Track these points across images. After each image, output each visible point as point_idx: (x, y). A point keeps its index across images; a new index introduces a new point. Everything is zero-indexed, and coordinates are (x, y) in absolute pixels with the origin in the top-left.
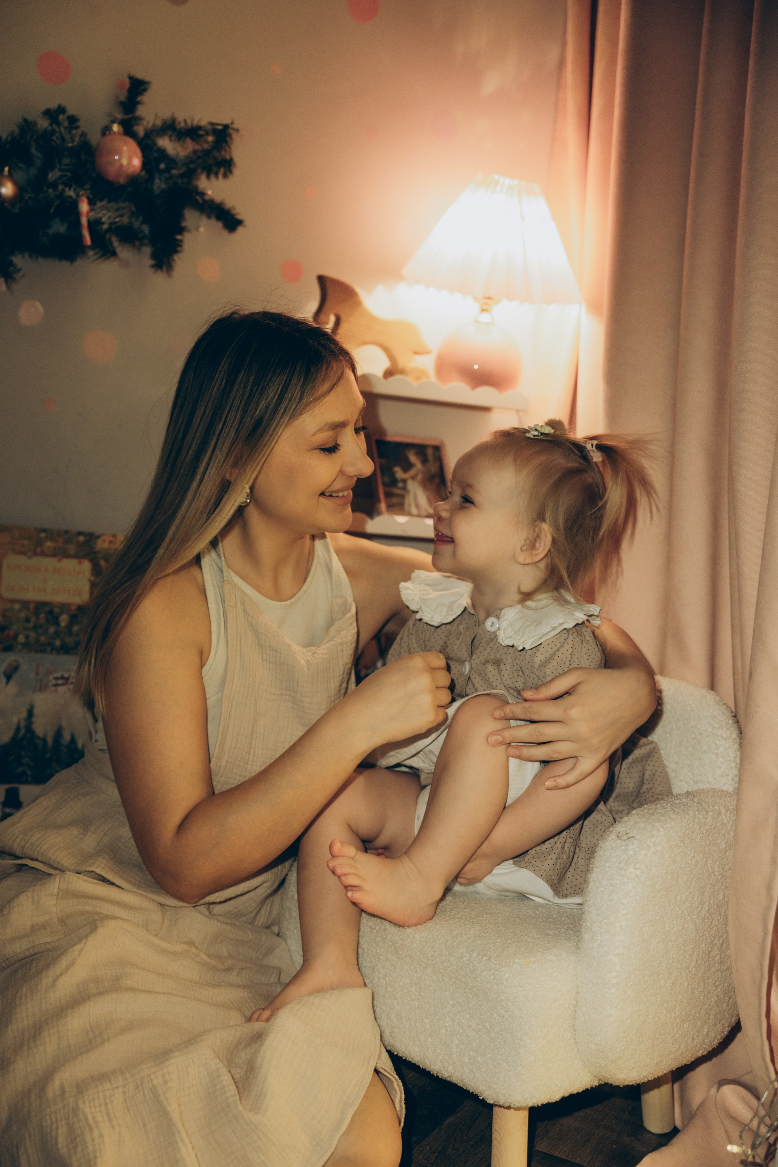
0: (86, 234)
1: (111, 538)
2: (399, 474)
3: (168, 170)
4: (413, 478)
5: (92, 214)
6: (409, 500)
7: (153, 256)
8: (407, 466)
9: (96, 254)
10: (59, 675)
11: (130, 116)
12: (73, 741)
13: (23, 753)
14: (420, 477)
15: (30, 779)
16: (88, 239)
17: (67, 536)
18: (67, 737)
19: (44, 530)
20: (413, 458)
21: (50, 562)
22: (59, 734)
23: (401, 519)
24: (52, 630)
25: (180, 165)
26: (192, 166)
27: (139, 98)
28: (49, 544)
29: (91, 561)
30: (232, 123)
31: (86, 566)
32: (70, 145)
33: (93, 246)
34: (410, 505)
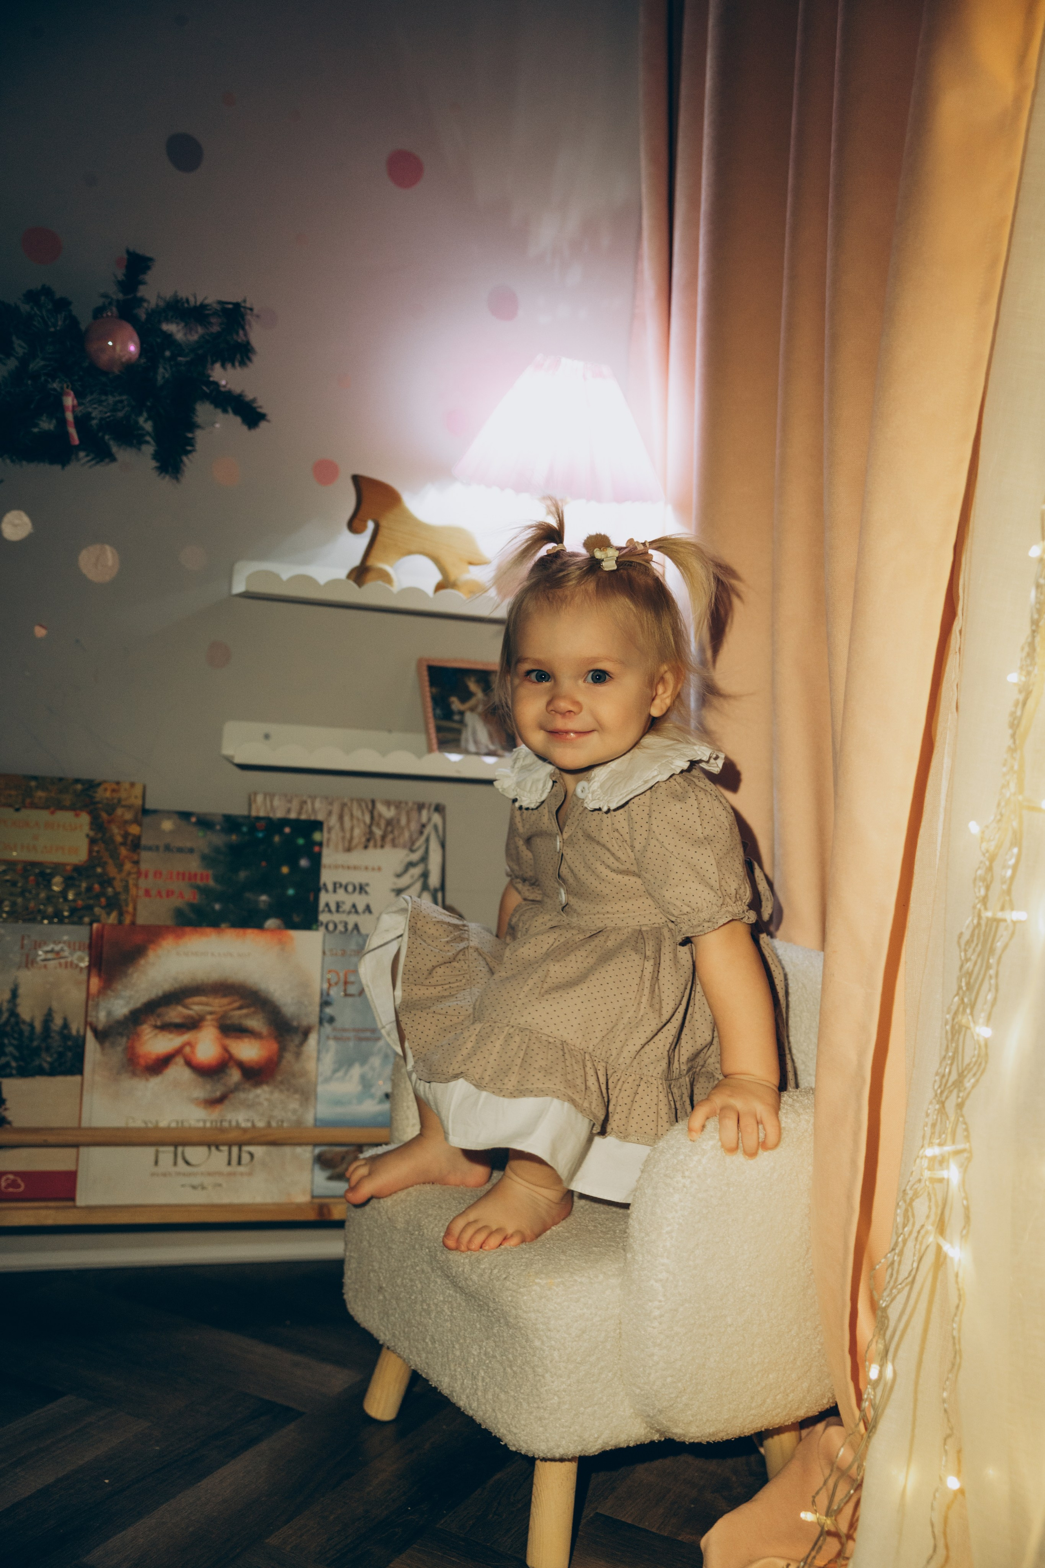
0: (72, 431)
1: (115, 786)
2: (456, 704)
3: (173, 357)
4: (472, 709)
5: (81, 408)
6: (467, 735)
7: (156, 456)
8: (466, 696)
9: (87, 456)
10: (49, 948)
11: (130, 297)
12: (66, 1025)
13: (6, 1041)
14: (480, 708)
15: (14, 1072)
16: (75, 439)
17: (61, 784)
18: (58, 1022)
19: (35, 778)
20: (473, 686)
21: (43, 815)
22: (48, 1018)
23: (454, 757)
24: (43, 895)
25: (187, 351)
26: (200, 352)
27: (141, 277)
28: (40, 794)
29: (90, 813)
30: (245, 301)
31: (85, 819)
32: (52, 330)
33: (82, 447)
34: (467, 741)
